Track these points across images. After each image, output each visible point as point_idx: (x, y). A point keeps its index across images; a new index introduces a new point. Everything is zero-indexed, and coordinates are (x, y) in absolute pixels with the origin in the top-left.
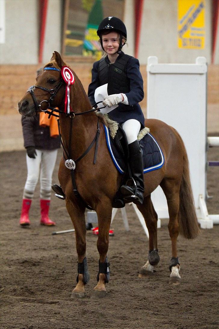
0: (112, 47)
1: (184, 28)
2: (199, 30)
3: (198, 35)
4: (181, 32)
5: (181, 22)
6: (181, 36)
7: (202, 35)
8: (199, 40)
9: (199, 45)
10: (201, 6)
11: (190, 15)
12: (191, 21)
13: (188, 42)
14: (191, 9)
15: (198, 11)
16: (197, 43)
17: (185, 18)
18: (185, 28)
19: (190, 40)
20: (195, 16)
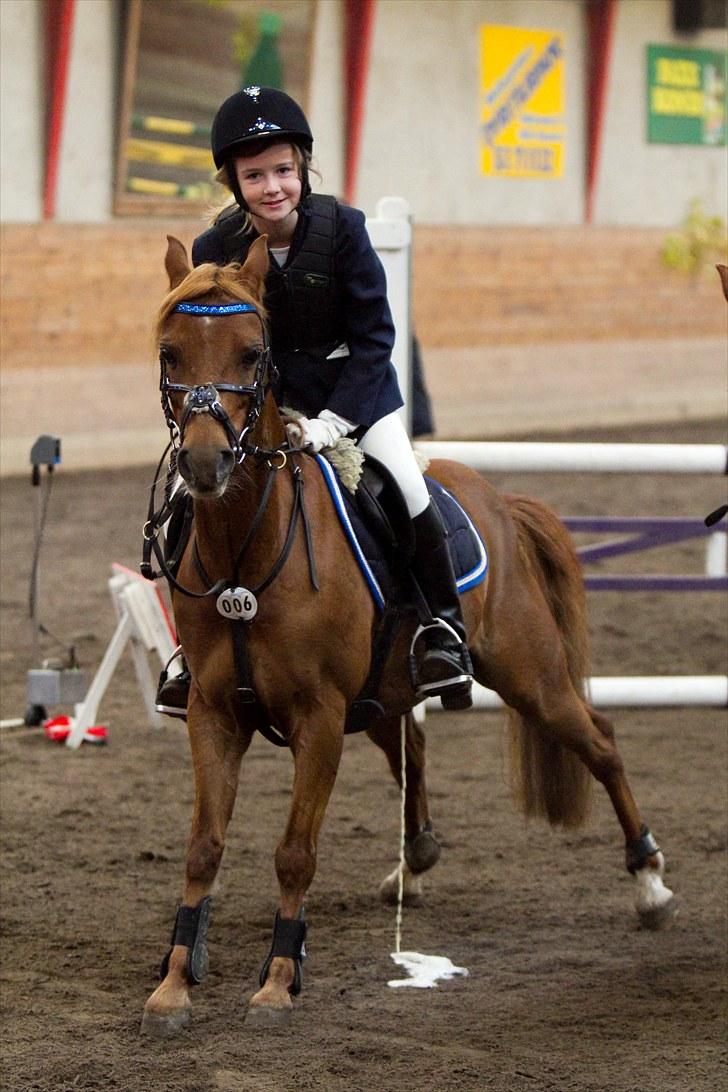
0: (281, 196)
1: (498, 116)
2: (545, 121)
3: (543, 137)
4: (491, 127)
5: (491, 99)
6: (489, 141)
7: (553, 137)
8: (547, 152)
9: (546, 168)
10: (554, 50)
11: (519, 78)
12: (520, 96)
13: (513, 159)
14: (522, 60)
15: (543, 66)
16: (543, 163)
17: (502, 85)
18: (503, 116)
19: (519, 151)
20: (532, 80)
